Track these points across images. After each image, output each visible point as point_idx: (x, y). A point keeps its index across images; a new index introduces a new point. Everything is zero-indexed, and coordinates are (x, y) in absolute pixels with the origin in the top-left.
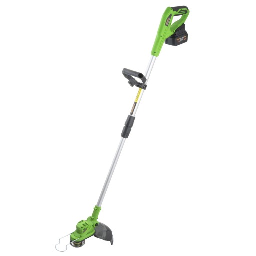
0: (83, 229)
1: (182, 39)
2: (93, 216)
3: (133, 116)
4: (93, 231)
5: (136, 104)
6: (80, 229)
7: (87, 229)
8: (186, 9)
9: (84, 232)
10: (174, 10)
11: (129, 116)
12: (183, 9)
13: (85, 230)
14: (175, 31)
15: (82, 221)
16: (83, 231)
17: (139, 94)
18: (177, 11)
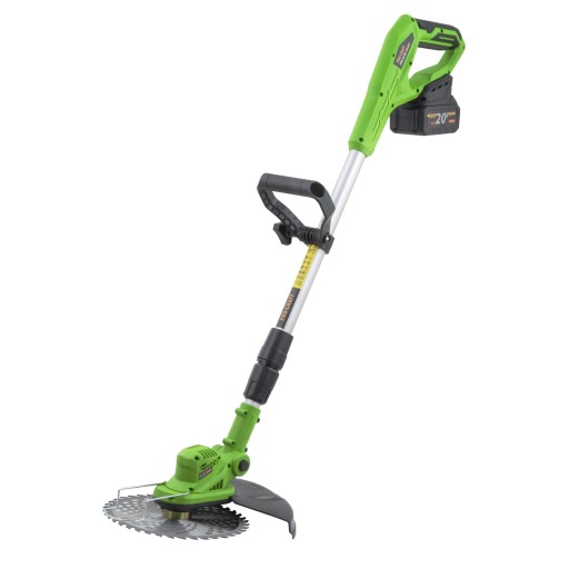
0: (199, 464)
1: (441, 118)
3: (286, 330)
5: (295, 292)
7: (211, 468)
8: (453, 33)
10: (420, 27)
11: (273, 330)
12: (446, 32)
13: (206, 470)
14: (421, 89)
16: (199, 471)
17: (308, 261)
18: (430, 31)
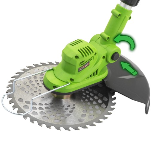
0: (79, 61)
2: (106, 32)
4: (103, 71)
6: (70, 59)
7: (88, 63)
9: (80, 70)
13: (85, 65)
15: (79, 41)
16: (78, 66)
